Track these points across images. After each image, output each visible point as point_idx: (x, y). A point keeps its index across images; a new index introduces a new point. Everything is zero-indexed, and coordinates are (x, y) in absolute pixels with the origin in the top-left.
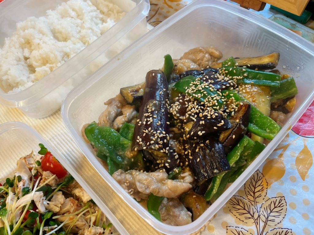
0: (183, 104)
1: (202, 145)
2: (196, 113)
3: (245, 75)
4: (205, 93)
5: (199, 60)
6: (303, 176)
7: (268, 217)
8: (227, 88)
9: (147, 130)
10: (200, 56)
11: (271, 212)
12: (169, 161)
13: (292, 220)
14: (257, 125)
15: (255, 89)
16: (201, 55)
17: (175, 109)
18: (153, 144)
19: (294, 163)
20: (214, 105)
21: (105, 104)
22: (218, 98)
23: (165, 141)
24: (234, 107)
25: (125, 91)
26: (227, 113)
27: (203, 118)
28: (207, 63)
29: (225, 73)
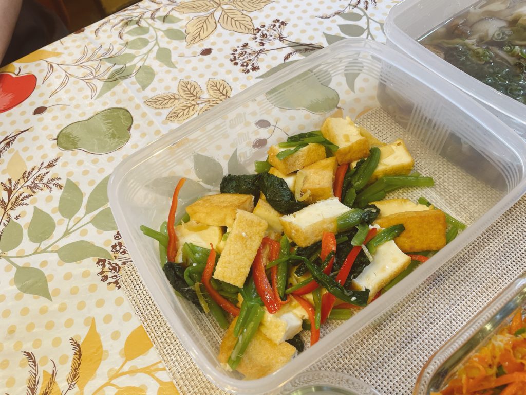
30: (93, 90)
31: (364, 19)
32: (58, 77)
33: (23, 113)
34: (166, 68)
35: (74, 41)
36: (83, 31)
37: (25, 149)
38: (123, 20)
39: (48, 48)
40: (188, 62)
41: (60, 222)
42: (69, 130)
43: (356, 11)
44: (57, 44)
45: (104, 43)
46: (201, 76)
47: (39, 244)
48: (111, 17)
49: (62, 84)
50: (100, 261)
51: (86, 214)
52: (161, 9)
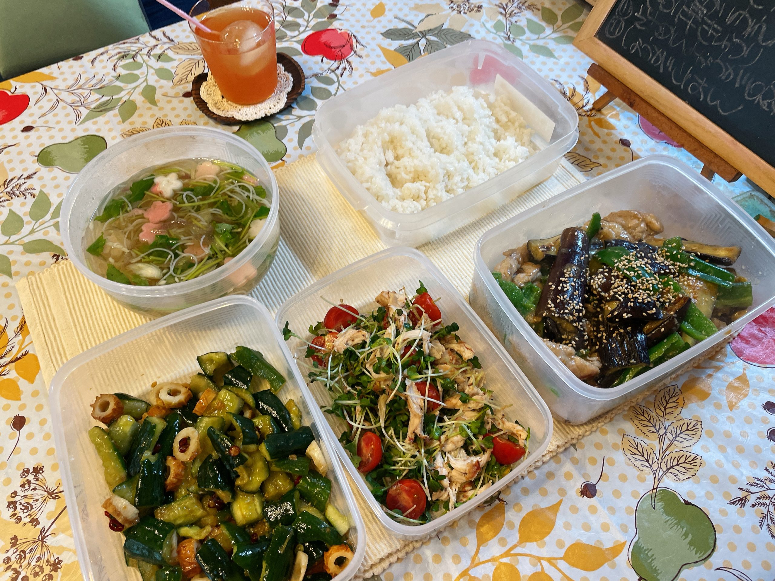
0: (608, 278)
1: (622, 331)
2: (624, 293)
3: (692, 264)
4: (640, 272)
5: (630, 228)
6: (732, 406)
7: (676, 437)
8: (666, 274)
9: (562, 297)
10: (633, 223)
11: (681, 433)
12: (577, 339)
13: (705, 448)
14: (692, 325)
15: (700, 284)
16: (635, 222)
17: (598, 281)
18: (566, 313)
19: (725, 388)
20: (648, 289)
21: (504, 254)
22: (655, 282)
23: (581, 314)
24: (671, 297)
25: (533, 245)
26: (660, 302)
27: (632, 300)
28: (640, 234)
29: (666, 255)
30: (78, 116)
31: (337, 84)
32: (49, 101)
33: (13, 130)
34: (149, 105)
35: (71, 67)
36: (81, 58)
37: (10, 161)
38: (120, 53)
39: (44, 70)
40: (169, 102)
41: (29, 223)
42: (49, 150)
43: (333, 76)
44: (54, 66)
45: (98, 73)
46: (177, 116)
47: (8, 238)
48: (110, 47)
49: (51, 108)
50: (55, 255)
51: (51, 219)
52: (159, 46)
